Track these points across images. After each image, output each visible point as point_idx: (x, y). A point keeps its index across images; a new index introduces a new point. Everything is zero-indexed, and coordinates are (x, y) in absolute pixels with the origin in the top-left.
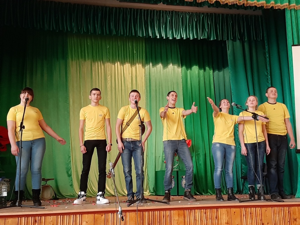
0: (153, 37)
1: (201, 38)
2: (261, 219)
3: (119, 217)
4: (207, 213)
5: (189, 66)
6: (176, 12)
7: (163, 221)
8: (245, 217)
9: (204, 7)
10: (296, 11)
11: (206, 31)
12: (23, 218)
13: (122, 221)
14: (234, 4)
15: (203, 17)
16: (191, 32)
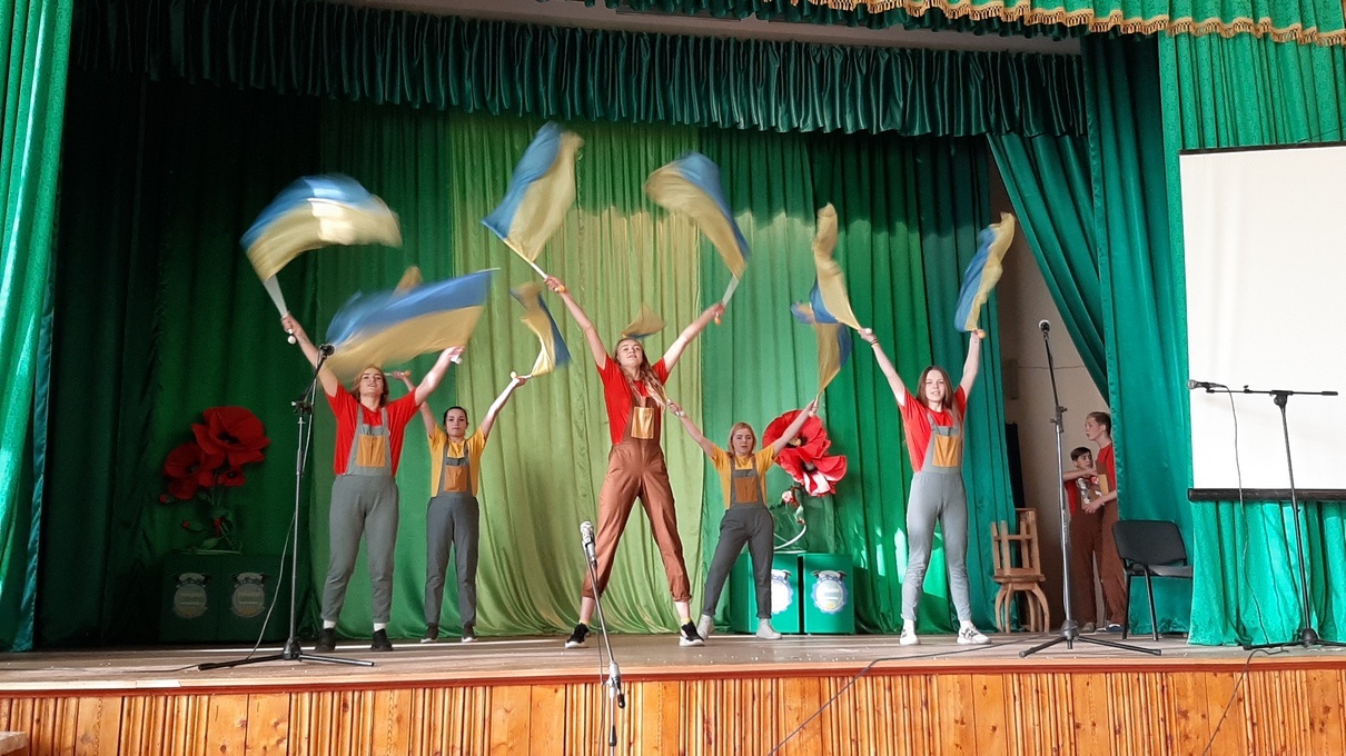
0: (726, 126)
1: (882, 129)
2: (1070, 710)
3: (612, 696)
4: (895, 688)
6: (799, 45)
7: (752, 709)
8: (1018, 703)
9: (891, 27)
10: (1193, 39)
11: (898, 105)
12: (306, 696)
13: (620, 710)
14: (991, 19)
15: (889, 60)
16: (848, 110)
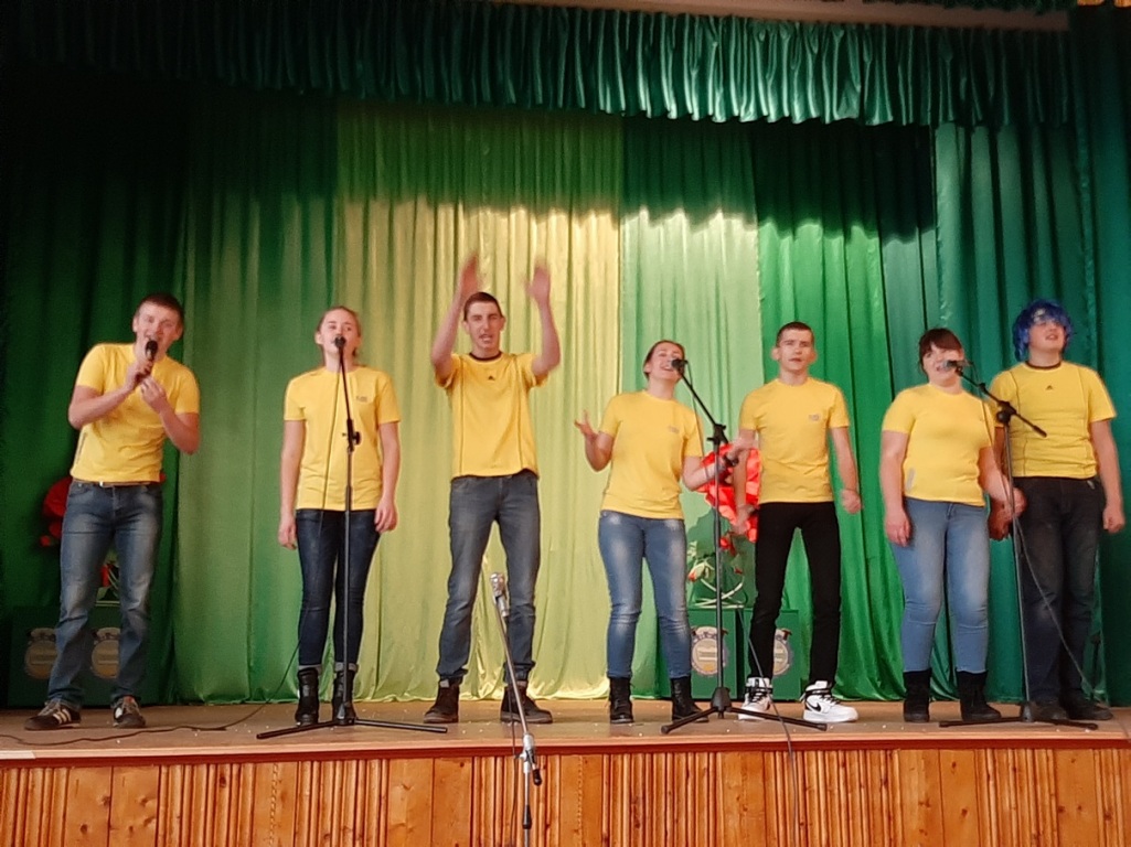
0: (656, 115)
1: (837, 117)
2: (1053, 791)
3: (526, 771)
4: (851, 765)
5: (789, 222)
6: (741, 20)
7: (687, 789)
8: (991, 783)
11: (854, 89)
12: (178, 769)
13: (535, 787)
15: (845, 36)
16: (796, 95)
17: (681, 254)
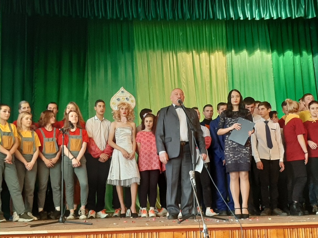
0: (236, 19)
1: (297, 17)
4: (314, 232)
5: (281, 51)
11: (302, 6)
12: (92, 236)
16: (283, 10)
17: (246, 63)
